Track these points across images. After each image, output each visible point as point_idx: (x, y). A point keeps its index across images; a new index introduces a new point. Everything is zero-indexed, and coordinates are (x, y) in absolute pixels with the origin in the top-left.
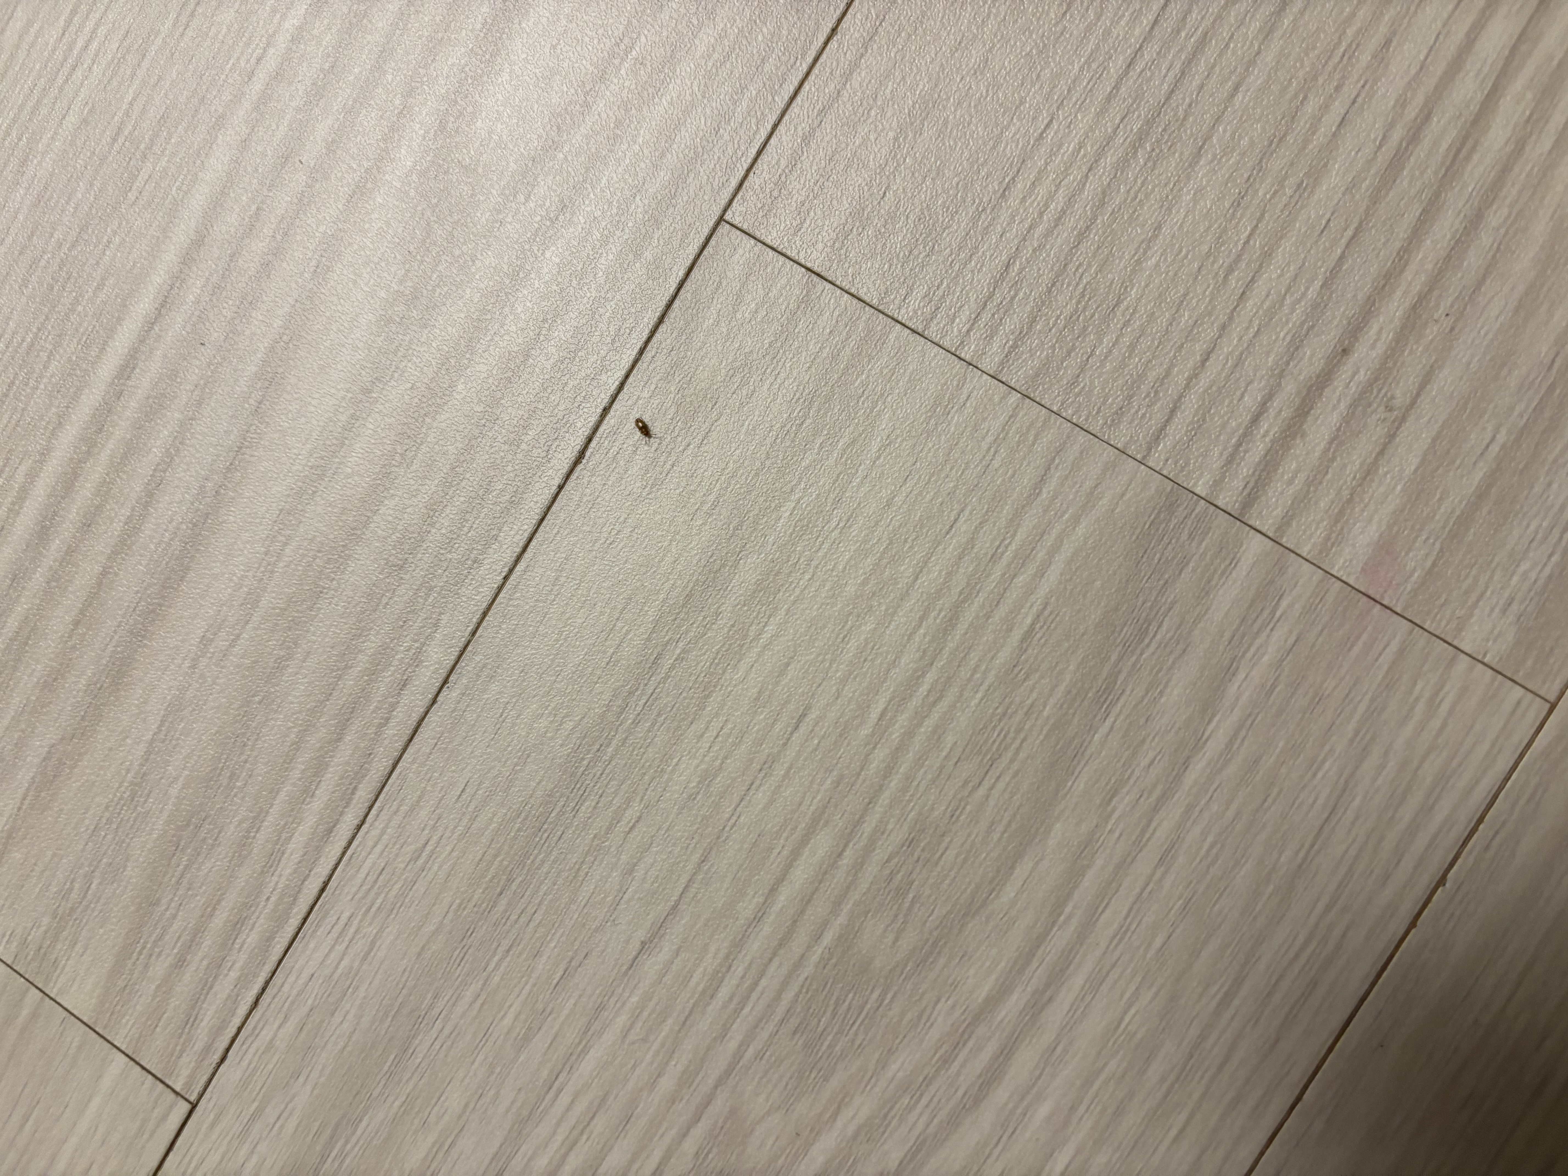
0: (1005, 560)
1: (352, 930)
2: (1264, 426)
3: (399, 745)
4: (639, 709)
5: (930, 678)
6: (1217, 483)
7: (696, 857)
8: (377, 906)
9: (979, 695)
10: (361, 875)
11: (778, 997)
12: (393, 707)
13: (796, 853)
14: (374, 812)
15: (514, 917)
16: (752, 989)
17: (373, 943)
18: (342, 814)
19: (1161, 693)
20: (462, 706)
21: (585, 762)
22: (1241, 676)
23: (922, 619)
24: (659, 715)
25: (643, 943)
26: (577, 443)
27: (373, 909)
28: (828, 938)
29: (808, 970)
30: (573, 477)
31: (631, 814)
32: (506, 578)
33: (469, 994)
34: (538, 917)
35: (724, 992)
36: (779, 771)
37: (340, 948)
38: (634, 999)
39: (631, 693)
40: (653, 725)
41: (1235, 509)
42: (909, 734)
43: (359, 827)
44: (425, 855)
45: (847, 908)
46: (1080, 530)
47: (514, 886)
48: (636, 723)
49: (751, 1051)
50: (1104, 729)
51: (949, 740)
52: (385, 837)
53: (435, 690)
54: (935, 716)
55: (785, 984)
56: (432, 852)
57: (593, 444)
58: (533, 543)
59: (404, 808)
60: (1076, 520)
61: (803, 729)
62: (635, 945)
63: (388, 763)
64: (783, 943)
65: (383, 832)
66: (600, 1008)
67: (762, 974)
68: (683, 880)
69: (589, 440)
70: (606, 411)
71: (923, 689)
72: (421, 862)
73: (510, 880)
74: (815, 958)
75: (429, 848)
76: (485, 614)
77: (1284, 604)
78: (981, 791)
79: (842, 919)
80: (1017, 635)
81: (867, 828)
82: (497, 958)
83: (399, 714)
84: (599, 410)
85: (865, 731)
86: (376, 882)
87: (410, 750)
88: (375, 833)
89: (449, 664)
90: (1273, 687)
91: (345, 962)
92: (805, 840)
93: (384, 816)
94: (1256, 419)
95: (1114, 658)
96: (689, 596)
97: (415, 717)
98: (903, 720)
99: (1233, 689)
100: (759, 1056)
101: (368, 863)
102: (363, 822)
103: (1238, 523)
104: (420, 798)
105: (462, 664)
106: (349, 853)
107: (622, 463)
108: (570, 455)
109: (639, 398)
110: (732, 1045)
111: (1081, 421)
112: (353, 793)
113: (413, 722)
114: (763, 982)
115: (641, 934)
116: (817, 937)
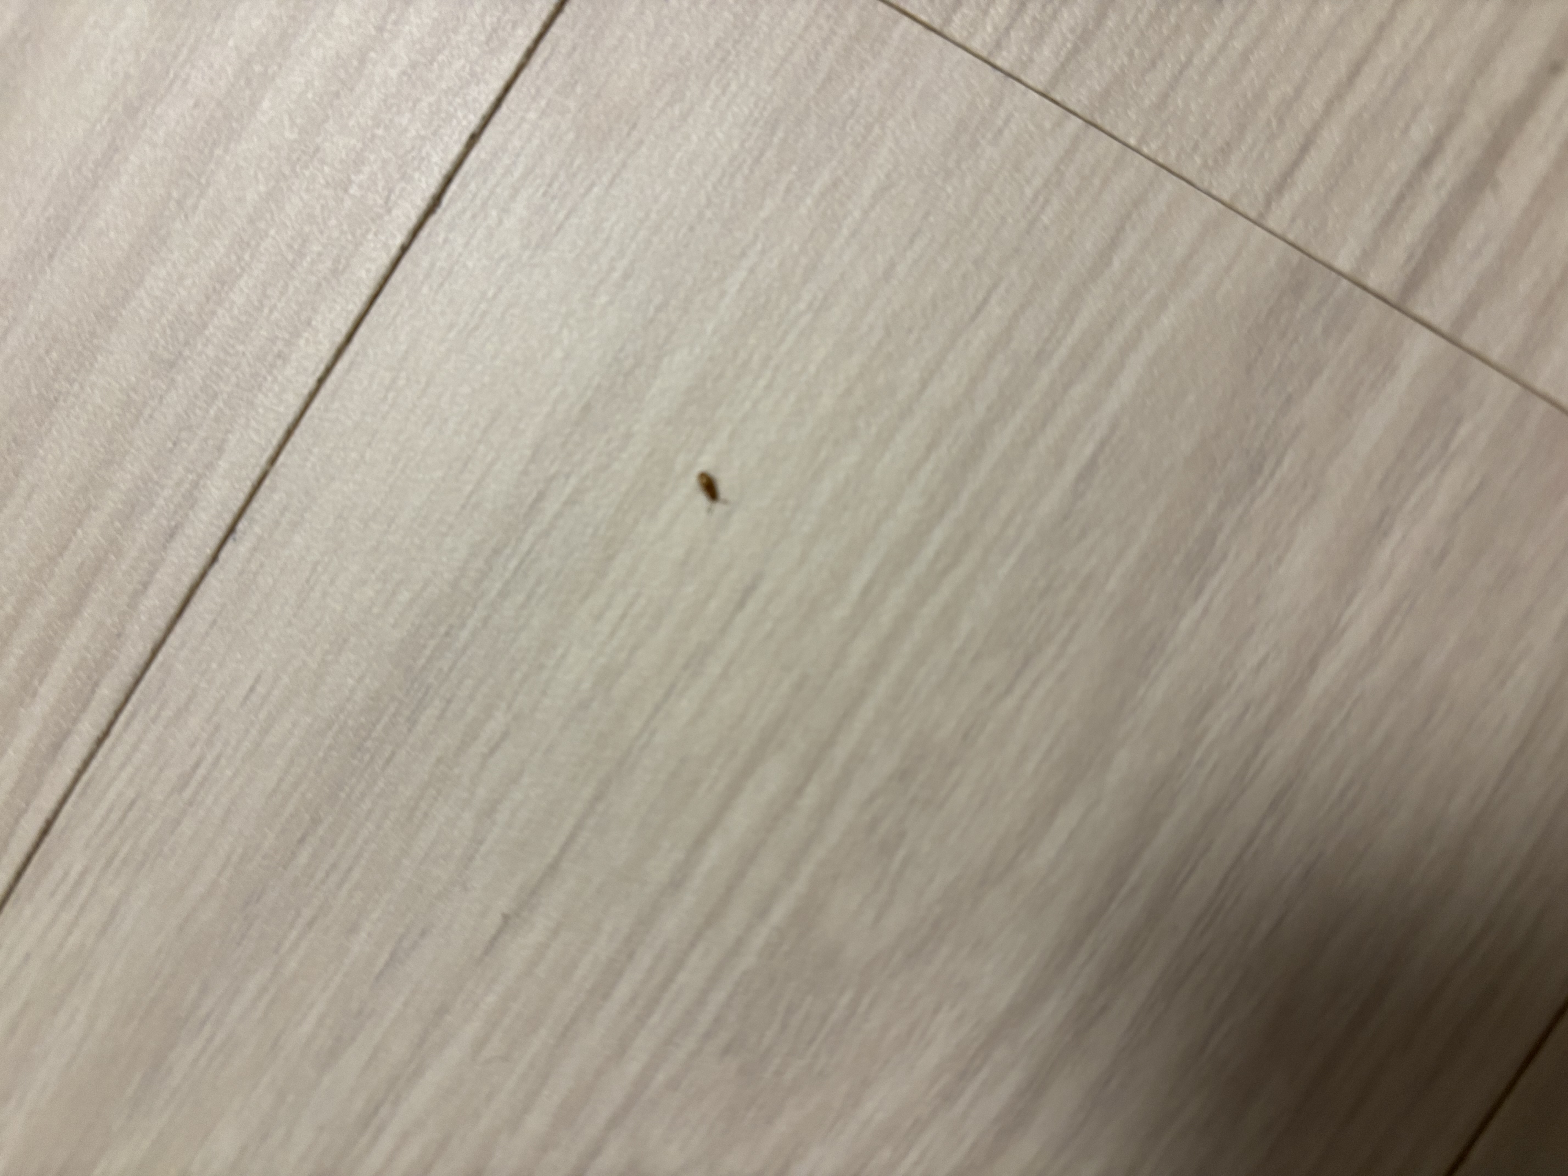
0: (1055, 363)
1: (84, 892)
2: (1439, 171)
3: (162, 623)
4: (507, 575)
5: (938, 535)
6: (1367, 256)
7: (587, 793)
8: (122, 855)
9: (1012, 560)
10: (101, 810)
11: (700, 1002)
12: (155, 567)
13: (734, 790)
14: (122, 718)
15: (320, 875)
16: (664, 986)
17: (114, 912)
18: (76, 721)
19: (1280, 560)
20: (253, 567)
21: (428, 652)
22: (1396, 535)
23: (931, 448)
24: (538, 583)
25: (506, 918)
26: (429, 185)
27: (117, 862)
28: (779, 914)
29: (748, 960)
30: (424, 234)
31: (493, 727)
32: (321, 381)
33: (252, 987)
34: (356, 875)
35: (623, 991)
36: (714, 668)
37: (66, 917)
38: (491, 999)
39: (497, 551)
40: (529, 598)
41: (1392, 292)
42: (906, 618)
43: (100, 741)
44: (193, 784)
45: (807, 869)
46: (1166, 321)
47: (321, 831)
48: (503, 594)
49: (661, 1077)
50: (1194, 612)
51: (965, 625)
52: (139, 756)
53: (214, 543)
54: (945, 591)
55: (713, 980)
56: (205, 778)
57: (453, 187)
58: (363, 330)
59: (168, 713)
60: (1162, 303)
61: (752, 606)
62: (493, 920)
63: (143, 648)
64: (712, 919)
65: (135, 748)
66: (442, 1010)
67: (679, 964)
68: (569, 823)
69: (448, 180)
70: (474, 138)
71: (929, 552)
72: (188, 793)
73: (316, 821)
74: (757, 942)
75: (202, 771)
76: (289, 433)
77: (1464, 431)
78: (1010, 702)
79: (800, 886)
80: (1070, 471)
81: (840, 753)
82: (294, 934)
83: (164, 576)
84: (465, 138)
85: (841, 612)
86: (121, 821)
87: (179, 629)
88: (122, 750)
89: (235, 505)
90: (1444, 554)
91: (74, 939)
92: (746, 772)
93: (136, 725)
94: (1426, 162)
95: (1211, 507)
96: (587, 408)
97: (187, 581)
98: (897, 596)
99: (1384, 555)
100: (673, 1085)
101: (111, 795)
102: (106, 733)
103: (1396, 312)
104: (190, 699)
105: (255, 505)
106: (85, 777)
107: (494, 213)
108: (421, 203)
109: (523, 119)
110: (633, 1067)
111: (1170, 160)
112: (93, 691)
113: (182, 590)
114: (682, 977)
115: (503, 904)
116: (762, 912)
